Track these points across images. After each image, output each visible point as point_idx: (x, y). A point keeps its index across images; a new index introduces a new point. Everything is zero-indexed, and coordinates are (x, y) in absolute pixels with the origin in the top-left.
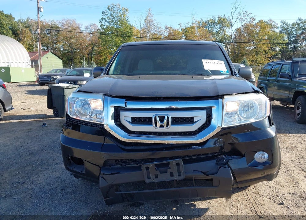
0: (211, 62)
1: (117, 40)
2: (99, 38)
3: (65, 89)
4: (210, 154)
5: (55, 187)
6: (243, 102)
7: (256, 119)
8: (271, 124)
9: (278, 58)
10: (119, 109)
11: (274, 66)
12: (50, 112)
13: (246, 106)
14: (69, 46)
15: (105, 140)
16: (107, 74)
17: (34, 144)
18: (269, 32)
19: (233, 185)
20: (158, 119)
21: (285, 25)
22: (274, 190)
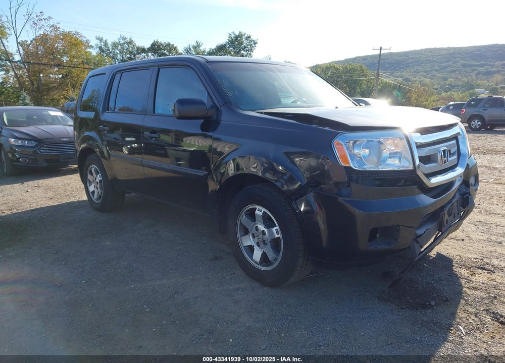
21: (102, 43)
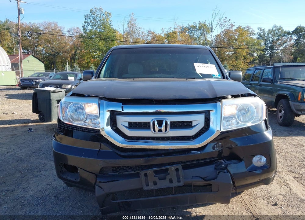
0: (203, 65)
1: (100, 43)
2: (82, 42)
3: (51, 93)
4: (209, 159)
5: (47, 194)
6: (240, 105)
7: (253, 123)
8: (267, 128)
9: (256, 63)
10: (115, 113)
11: (256, 71)
12: (36, 117)
13: (242, 109)
14: (51, 49)
15: (101, 146)
16: (98, 78)
17: (21, 150)
18: (247, 38)
19: (232, 191)
20: (156, 123)
21: (261, 31)
22: (267, 192)
